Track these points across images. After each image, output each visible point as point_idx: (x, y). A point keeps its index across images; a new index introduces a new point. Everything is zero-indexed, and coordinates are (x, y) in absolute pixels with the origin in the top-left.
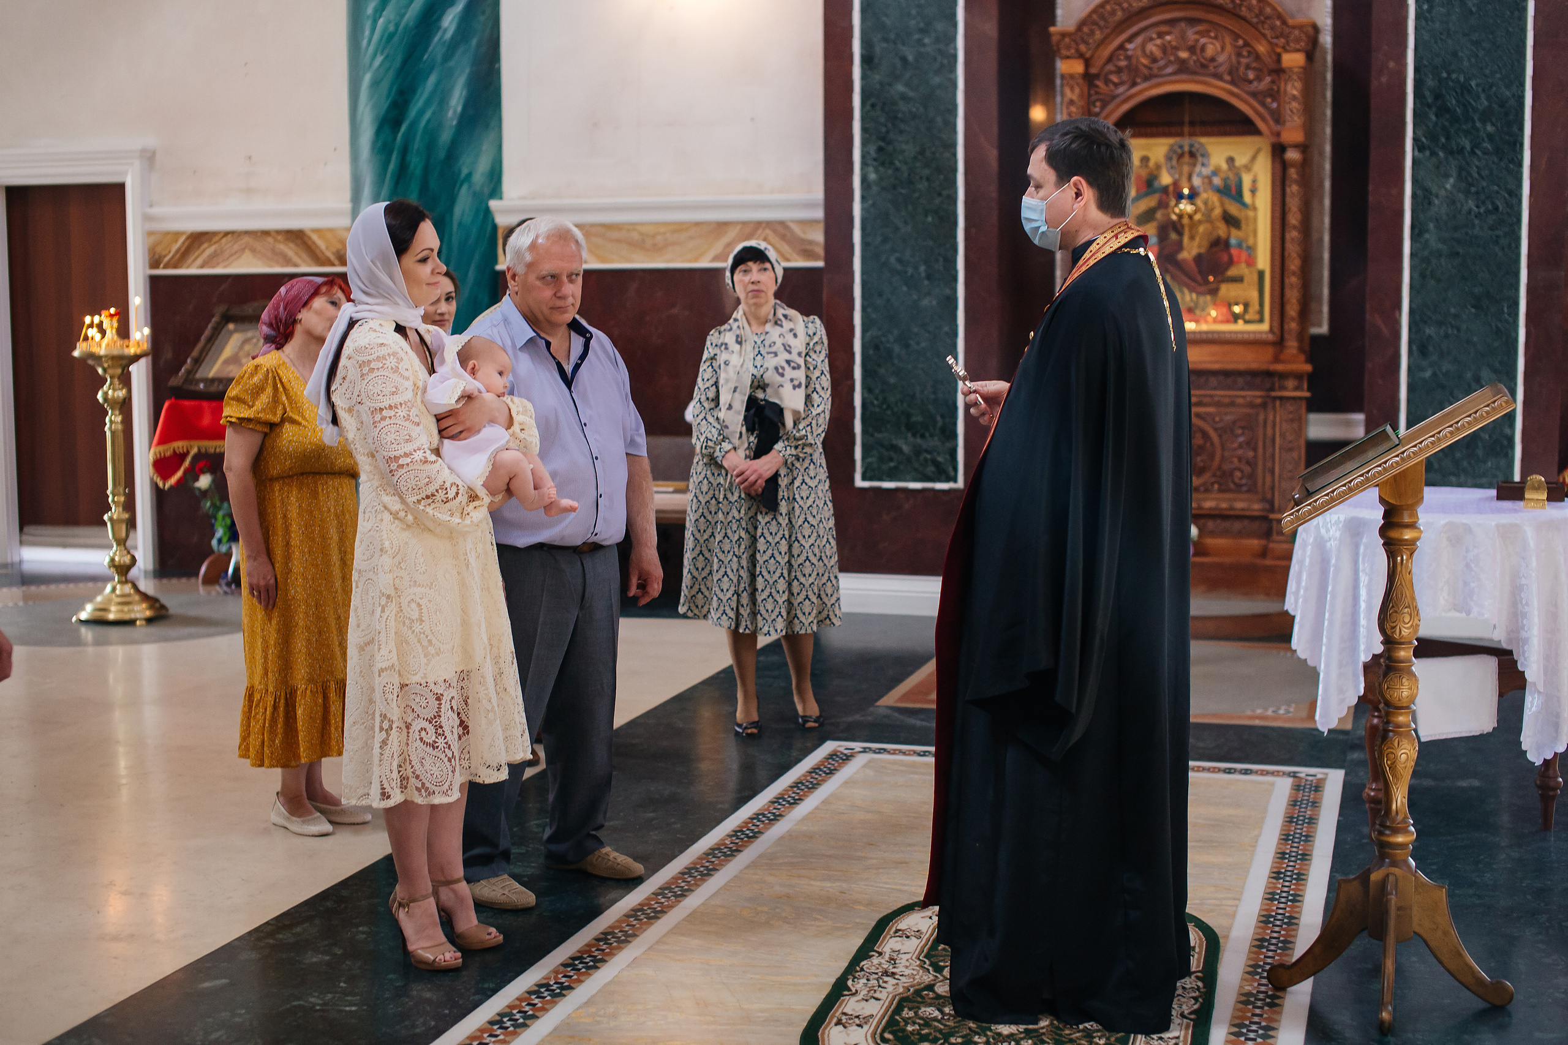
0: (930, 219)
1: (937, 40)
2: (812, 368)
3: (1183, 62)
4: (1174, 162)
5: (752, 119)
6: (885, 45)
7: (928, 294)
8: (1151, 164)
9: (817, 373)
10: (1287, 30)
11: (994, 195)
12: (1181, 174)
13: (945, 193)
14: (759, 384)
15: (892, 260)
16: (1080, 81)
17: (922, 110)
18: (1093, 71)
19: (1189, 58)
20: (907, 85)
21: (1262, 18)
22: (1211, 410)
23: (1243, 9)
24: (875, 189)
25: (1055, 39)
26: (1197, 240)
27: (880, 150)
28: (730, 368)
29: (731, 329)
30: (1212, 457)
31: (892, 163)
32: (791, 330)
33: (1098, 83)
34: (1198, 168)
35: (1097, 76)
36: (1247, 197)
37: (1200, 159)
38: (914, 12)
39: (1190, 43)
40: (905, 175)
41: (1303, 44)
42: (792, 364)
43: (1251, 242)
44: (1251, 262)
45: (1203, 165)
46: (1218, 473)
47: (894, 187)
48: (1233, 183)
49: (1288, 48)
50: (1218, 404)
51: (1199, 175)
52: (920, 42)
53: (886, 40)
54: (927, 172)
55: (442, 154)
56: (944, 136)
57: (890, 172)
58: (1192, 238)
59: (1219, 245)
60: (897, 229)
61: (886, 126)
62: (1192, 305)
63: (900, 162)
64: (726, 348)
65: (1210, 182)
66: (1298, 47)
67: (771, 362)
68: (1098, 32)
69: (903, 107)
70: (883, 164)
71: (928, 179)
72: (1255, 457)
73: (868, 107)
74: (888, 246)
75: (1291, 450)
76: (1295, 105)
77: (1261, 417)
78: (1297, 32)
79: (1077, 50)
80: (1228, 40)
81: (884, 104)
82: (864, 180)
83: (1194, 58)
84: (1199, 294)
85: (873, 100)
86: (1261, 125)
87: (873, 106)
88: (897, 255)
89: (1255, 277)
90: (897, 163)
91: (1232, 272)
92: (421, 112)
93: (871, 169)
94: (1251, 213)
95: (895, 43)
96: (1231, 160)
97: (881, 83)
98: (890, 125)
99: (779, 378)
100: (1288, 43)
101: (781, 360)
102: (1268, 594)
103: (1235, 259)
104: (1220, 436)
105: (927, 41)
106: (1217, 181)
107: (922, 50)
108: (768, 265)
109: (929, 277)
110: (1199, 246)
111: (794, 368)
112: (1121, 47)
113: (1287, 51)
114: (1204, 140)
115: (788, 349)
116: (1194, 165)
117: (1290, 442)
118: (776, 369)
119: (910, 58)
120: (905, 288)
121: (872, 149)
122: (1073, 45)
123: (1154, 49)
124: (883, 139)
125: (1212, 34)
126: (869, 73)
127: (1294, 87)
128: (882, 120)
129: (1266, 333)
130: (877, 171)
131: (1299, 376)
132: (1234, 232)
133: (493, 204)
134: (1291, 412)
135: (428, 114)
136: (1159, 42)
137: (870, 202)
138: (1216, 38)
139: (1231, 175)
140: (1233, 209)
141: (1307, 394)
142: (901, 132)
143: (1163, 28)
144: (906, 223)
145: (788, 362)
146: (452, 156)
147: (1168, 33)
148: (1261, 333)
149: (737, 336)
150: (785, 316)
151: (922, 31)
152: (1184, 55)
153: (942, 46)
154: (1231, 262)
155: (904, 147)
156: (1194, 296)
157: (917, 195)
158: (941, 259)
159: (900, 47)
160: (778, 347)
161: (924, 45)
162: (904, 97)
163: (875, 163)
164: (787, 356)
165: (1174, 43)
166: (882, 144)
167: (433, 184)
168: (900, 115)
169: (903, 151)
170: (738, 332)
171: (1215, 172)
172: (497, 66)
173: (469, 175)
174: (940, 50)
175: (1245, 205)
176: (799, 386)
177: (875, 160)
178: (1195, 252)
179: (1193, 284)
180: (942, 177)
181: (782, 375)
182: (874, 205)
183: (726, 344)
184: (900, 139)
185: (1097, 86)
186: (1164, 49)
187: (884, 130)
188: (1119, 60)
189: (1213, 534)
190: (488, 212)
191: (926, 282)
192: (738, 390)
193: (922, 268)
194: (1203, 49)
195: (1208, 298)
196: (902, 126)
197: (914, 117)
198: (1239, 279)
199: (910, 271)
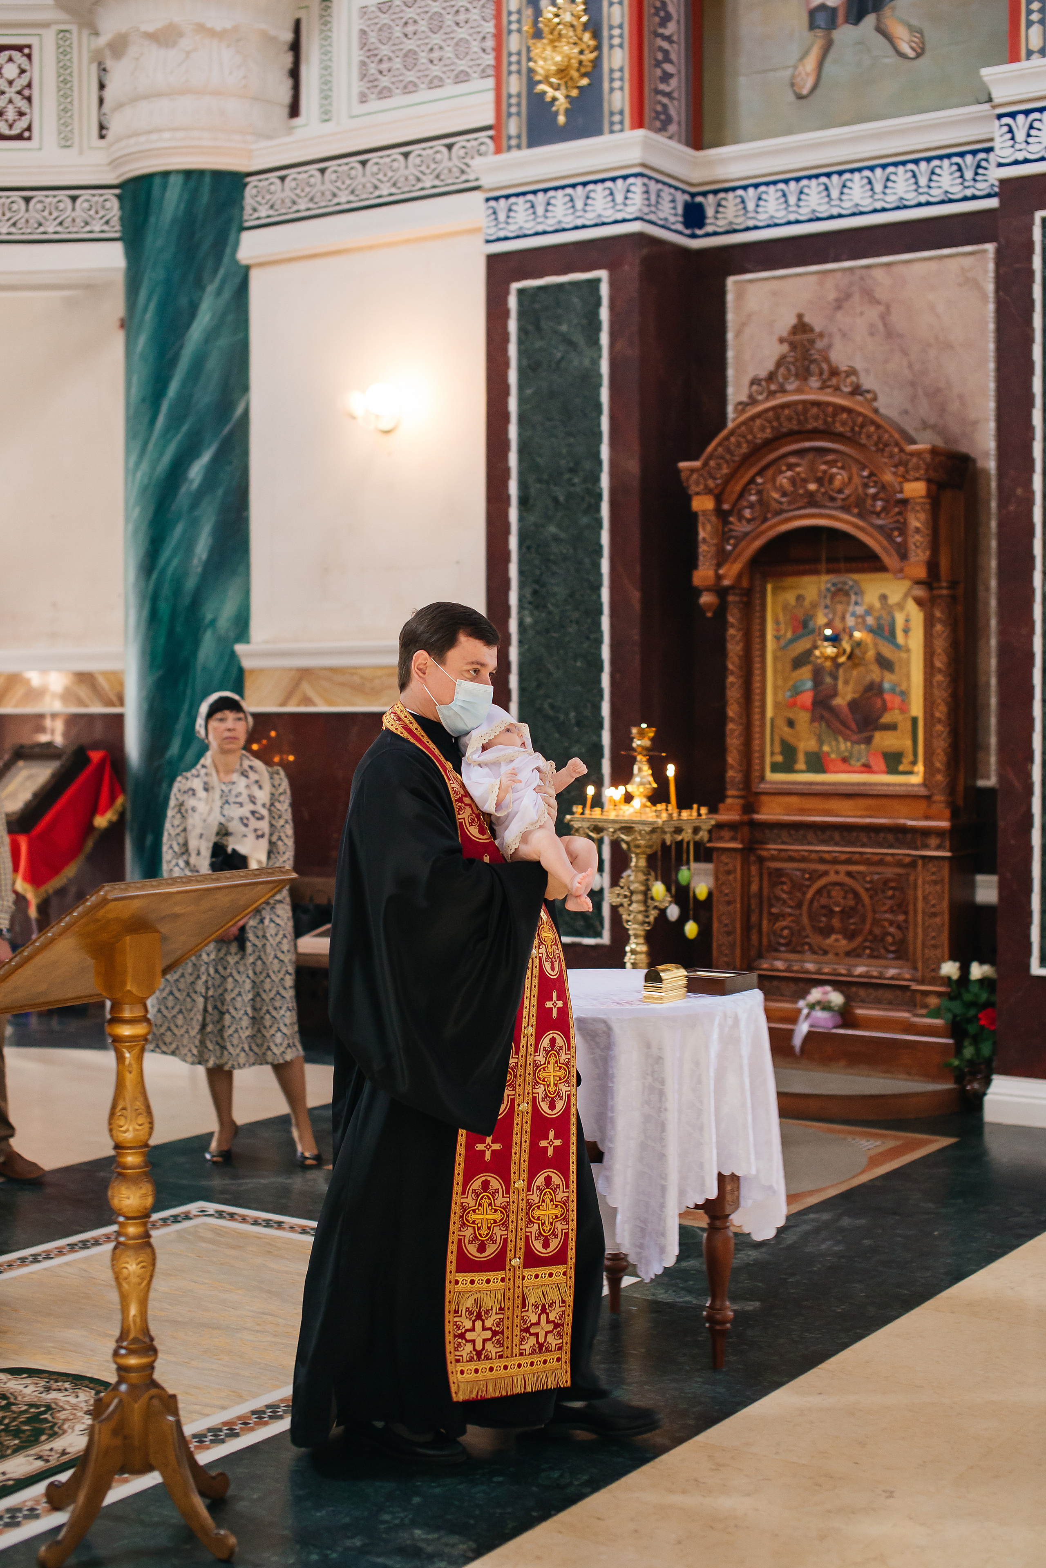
0: (579, 664)
1: (585, 480)
2: (276, 817)
3: (811, 494)
4: (828, 601)
5: (458, 562)
6: (538, 486)
7: (578, 741)
8: (807, 603)
9: (282, 822)
10: (904, 456)
11: (637, 638)
12: (835, 614)
13: (592, 636)
14: (224, 832)
15: (546, 706)
16: (714, 519)
17: (571, 551)
18: (726, 507)
19: (817, 491)
20: (559, 526)
21: (881, 446)
22: (861, 868)
23: (863, 436)
24: (531, 633)
25: (683, 475)
26: (852, 684)
27: (535, 593)
28: (196, 816)
29: (198, 776)
30: (863, 919)
31: (545, 607)
32: (257, 782)
33: (731, 519)
34: (851, 608)
35: (729, 513)
36: (900, 638)
37: (853, 598)
38: (564, 451)
39: (820, 474)
40: (557, 618)
41: (922, 472)
42: (257, 815)
43: (904, 687)
44: (904, 708)
45: (856, 603)
46: (870, 938)
47: (547, 631)
48: (885, 622)
49: (908, 477)
50: (868, 862)
51: (853, 614)
52: (569, 481)
53: (540, 481)
54: (576, 615)
55: (186, 600)
56: (592, 578)
57: (543, 615)
58: (846, 682)
59: (874, 690)
60: (550, 674)
61: (540, 569)
62: (846, 754)
63: (553, 605)
64: (194, 795)
65: (864, 622)
66: (917, 475)
67: (235, 812)
68: (725, 466)
69: (555, 548)
70: (537, 607)
71: (577, 623)
72: (906, 921)
73: (524, 550)
74: (541, 692)
75: (934, 915)
76: (918, 537)
77: (912, 878)
78: (915, 460)
79: (706, 486)
80: (855, 470)
81: (539, 546)
82: (521, 624)
83: (823, 490)
84: (854, 743)
85: (528, 542)
86: (886, 560)
87: (529, 548)
88: (550, 701)
89: (909, 725)
90: (549, 605)
91: (886, 719)
92: (168, 562)
93: (526, 613)
94: (904, 655)
95: (548, 483)
96: (884, 598)
97: (536, 525)
98: (543, 567)
99: (243, 829)
100: (907, 471)
101: (245, 811)
102: (909, 1074)
103: (889, 705)
104: (871, 897)
105: (576, 480)
106: (870, 620)
107: (572, 489)
108: (241, 715)
109: (578, 724)
110: (854, 692)
111: (258, 819)
112: (752, 481)
113: (908, 480)
114: (856, 577)
115: (253, 800)
116: (848, 604)
117: (933, 906)
118: (241, 819)
119: (562, 498)
120: (557, 735)
121: (528, 591)
122: (702, 481)
123: (785, 481)
124: (537, 581)
125: (839, 464)
126: (525, 514)
127: (918, 519)
128: (537, 562)
129: (918, 785)
130: (532, 615)
131: (939, 833)
132: (888, 676)
133: (239, 648)
134: (934, 873)
135: (175, 562)
136: (789, 473)
137: (526, 647)
138: (843, 468)
139: (884, 614)
140: (887, 651)
141: (948, 854)
142: (554, 574)
143: (793, 460)
144: (558, 667)
145: (253, 813)
146: (196, 603)
147: (798, 465)
148: (913, 785)
149: (205, 783)
150: (251, 767)
151: (572, 471)
152: (812, 487)
153: (589, 486)
154: (885, 709)
155: (556, 589)
156: (849, 744)
157: (567, 639)
158: (589, 705)
159: (552, 487)
160: (244, 798)
161: (574, 485)
162: (556, 539)
163: (530, 607)
164: (251, 807)
165: (803, 475)
166: (537, 587)
167: (179, 629)
168: (552, 557)
169: (554, 595)
170: (206, 779)
171: (869, 612)
172: (245, 514)
173: (213, 622)
174: (587, 489)
175: (898, 646)
176: (262, 836)
177: (530, 603)
178: (849, 697)
179: (848, 732)
180: (589, 620)
181: (246, 825)
182: (529, 650)
183: (193, 790)
184: (553, 581)
185: (731, 523)
186: (793, 481)
187: (538, 572)
188: (751, 495)
189: (864, 1002)
190: (233, 655)
191: (576, 729)
192: (204, 837)
193: (572, 714)
194: (832, 478)
195: (863, 746)
196: (554, 568)
197: (565, 558)
198: (892, 727)
199: (562, 717)
